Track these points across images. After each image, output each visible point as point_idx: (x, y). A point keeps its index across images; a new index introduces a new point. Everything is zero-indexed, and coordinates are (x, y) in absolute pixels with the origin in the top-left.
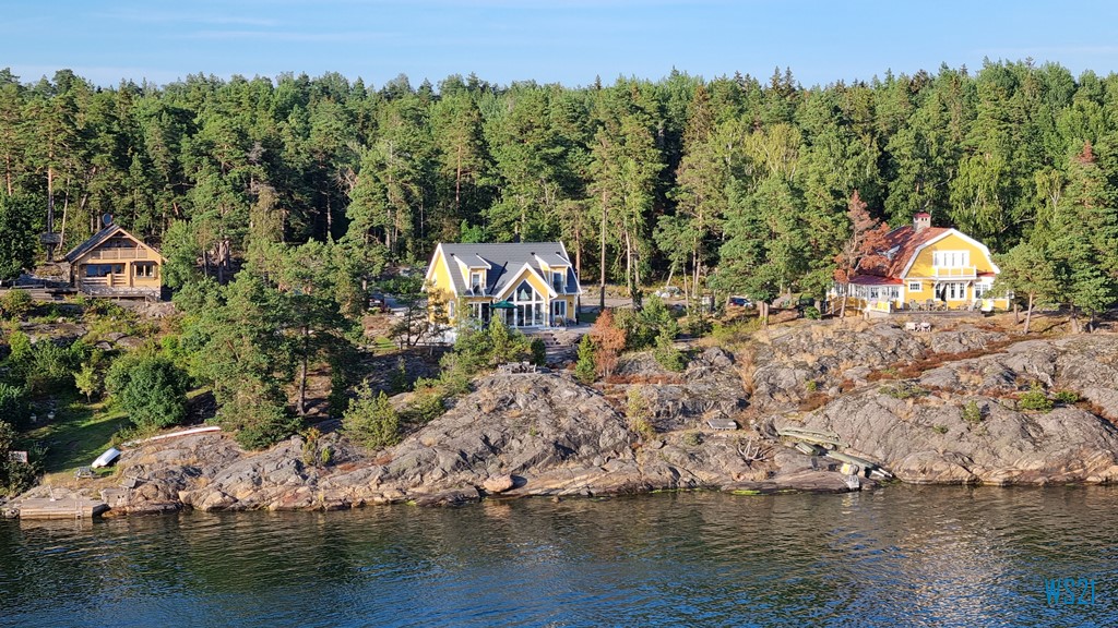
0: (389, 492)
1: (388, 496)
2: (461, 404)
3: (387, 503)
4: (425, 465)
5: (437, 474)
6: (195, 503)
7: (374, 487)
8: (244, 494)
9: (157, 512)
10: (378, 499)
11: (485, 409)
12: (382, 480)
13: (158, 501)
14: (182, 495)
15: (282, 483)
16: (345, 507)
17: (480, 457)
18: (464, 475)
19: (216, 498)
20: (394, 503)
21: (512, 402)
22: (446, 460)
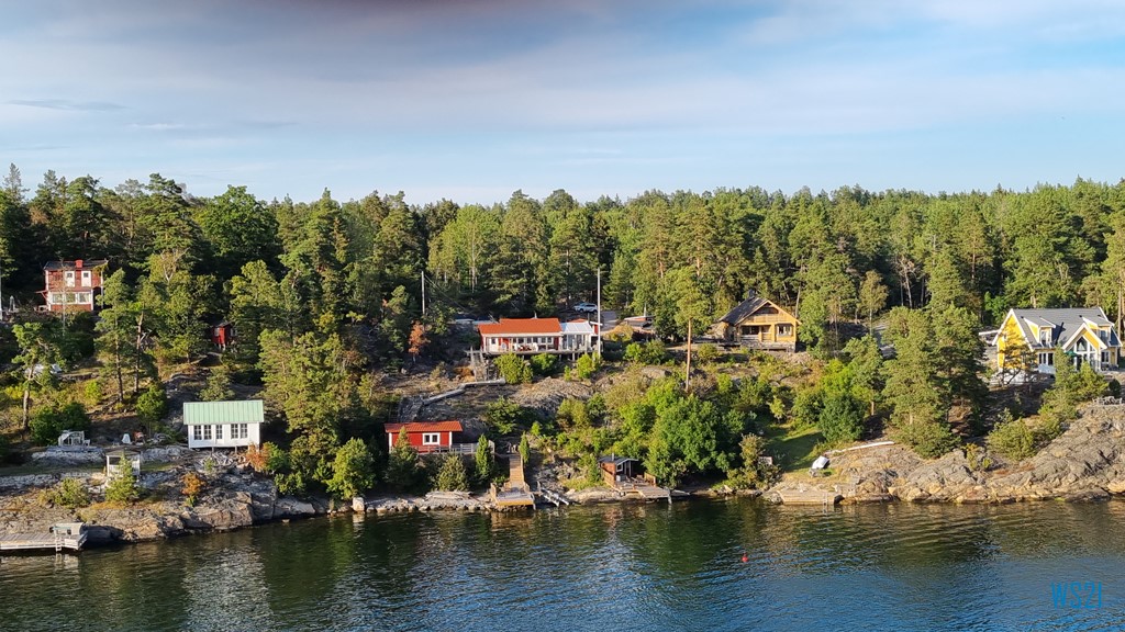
0: (1039, 491)
1: (1040, 494)
2: (1073, 427)
3: (1040, 499)
4: (1061, 472)
5: (1071, 479)
6: (900, 496)
7: (1028, 487)
8: (935, 490)
9: (878, 501)
10: (1033, 496)
11: (1093, 431)
12: (1032, 483)
13: (876, 495)
14: (891, 490)
15: (960, 483)
16: (1012, 501)
17: (1099, 467)
18: (1091, 480)
19: (916, 493)
20: (1045, 499)
21: (1111, 426)
22: (1075, 469)
